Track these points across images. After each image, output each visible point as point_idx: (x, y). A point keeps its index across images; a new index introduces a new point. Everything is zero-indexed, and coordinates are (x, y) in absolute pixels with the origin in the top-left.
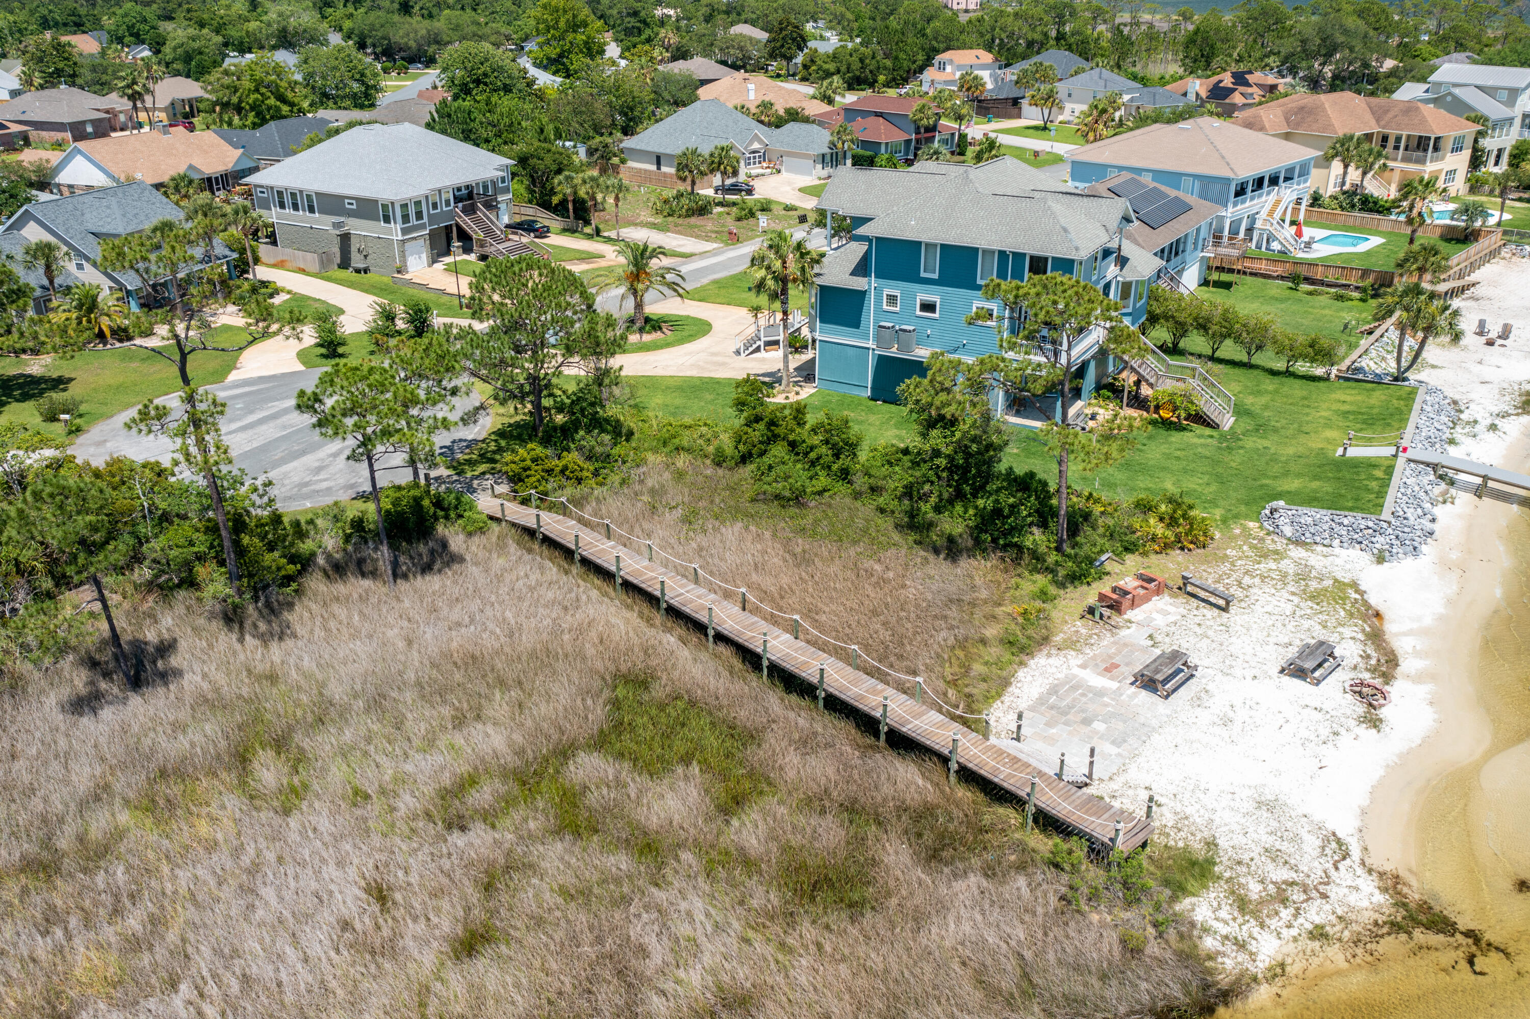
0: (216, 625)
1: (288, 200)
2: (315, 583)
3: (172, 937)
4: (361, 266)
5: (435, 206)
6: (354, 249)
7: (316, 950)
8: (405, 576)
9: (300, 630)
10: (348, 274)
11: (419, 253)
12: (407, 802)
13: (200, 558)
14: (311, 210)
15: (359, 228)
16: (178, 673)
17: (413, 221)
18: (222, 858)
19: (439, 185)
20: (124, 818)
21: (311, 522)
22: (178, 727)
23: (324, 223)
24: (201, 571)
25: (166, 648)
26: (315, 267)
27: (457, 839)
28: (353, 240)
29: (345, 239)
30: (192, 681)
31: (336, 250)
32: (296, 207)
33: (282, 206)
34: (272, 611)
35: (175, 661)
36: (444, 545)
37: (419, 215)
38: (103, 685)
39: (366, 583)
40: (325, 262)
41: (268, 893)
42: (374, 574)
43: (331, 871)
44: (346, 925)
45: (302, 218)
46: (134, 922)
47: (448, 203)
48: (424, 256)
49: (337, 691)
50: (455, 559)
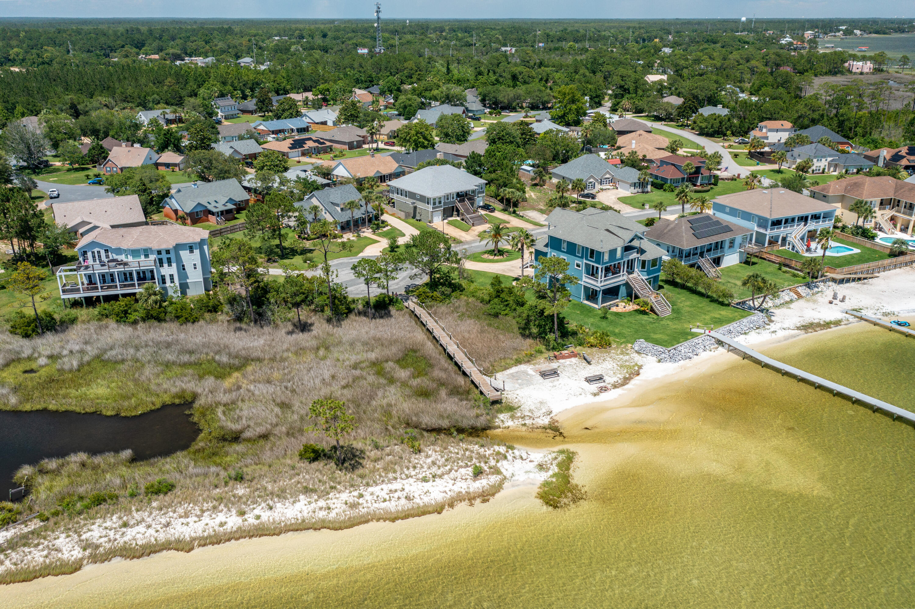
0: (325, 322)
1: (400, 192)
2: (352, 316)
3: (292, 375)
4: (418, 218)
5: (448, 199)
6: (417, 212)
7: (316, 382)
8: (375, 318)
9: (343, 326)
10: (413, 221)
11: (438, 216)
12: (347, 363)
13: (326, 305)
14: (406, 196)
15: (420, 205)
16: (312, 330)
17: (437, 205)
18: (306, 365)
19: (450, 192)
20: (290, 355)
21: (358, 300)
22: (308, 341)
23: (409, 201)
24: (326, 308)
25: (312, 325)
26: (403, 217)
27: (354, 371)
28: (418, 209)
29: (415, 208)
30: (314, 333)
31: (412, 211)
32: (402, 195)
33: (398, 194)
34: (339, 320)
35: (312, 328)
36: (389, 312)
37: (440, 202)
38: (296, 330)
39: (364, 318)
40: (407, 215)
41: (312, 372)
42: (368, 316)
43: (326, 371)
44: (324, 380)
45: (403, 199)
46: (286, 371)
47: (453, 198)
48: (440, 217)
49: (344, 340)
50: (391, 316)
